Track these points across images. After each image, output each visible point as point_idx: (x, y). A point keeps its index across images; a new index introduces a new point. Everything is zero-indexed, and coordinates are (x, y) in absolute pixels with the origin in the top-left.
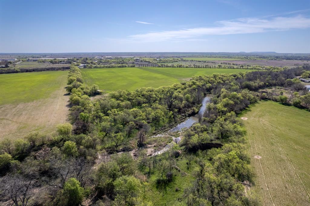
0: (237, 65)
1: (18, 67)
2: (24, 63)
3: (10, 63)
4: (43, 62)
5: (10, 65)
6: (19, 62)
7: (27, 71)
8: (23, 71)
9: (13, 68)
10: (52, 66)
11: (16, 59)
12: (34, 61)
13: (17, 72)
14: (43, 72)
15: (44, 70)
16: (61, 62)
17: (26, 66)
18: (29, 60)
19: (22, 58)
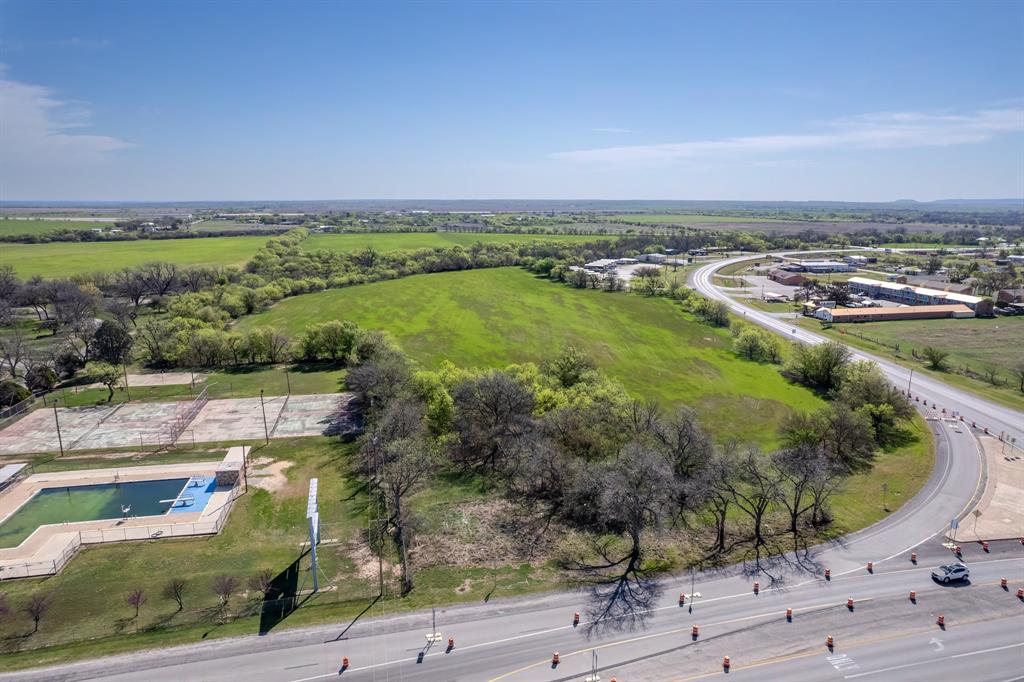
0: (639, 225)
1: (194, 229)
2: (208, 223)
3: (180, 222)
4: (247, 220)
5: (180, 227)
6: (197, 222)
7: (210, 235)
8: (202, 235)
9: (186, 231)
10: (262, 227)
11: (190, 216)
12: (229, 219)
13: (192, 236)
14: (238, 237)
15: (241, 234)
16: (284, 220)
17: (210, 227)
18: (218, 217)
19: (205, 214)
